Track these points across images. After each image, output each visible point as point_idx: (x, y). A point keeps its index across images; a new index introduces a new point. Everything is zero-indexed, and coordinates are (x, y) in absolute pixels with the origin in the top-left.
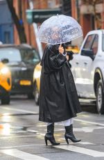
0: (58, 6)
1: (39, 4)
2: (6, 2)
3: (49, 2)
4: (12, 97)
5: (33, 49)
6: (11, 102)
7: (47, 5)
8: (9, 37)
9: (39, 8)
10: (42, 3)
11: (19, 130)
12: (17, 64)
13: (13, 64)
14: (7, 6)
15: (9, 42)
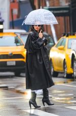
0: (67, 4)
1: (53, 2)
2: (29, 1)
3: (61, 1)
5: (49, 36)
7: (59, 3)
9: (53, 6)
10: (56, 2)
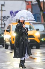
4: (40, 45)
6: (40, 48)
8: (39, 19)
11: (44, 60)
12: (43, 31)
13: (41, 31)
14: (38, 6)
15: (39, 22)
